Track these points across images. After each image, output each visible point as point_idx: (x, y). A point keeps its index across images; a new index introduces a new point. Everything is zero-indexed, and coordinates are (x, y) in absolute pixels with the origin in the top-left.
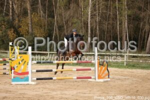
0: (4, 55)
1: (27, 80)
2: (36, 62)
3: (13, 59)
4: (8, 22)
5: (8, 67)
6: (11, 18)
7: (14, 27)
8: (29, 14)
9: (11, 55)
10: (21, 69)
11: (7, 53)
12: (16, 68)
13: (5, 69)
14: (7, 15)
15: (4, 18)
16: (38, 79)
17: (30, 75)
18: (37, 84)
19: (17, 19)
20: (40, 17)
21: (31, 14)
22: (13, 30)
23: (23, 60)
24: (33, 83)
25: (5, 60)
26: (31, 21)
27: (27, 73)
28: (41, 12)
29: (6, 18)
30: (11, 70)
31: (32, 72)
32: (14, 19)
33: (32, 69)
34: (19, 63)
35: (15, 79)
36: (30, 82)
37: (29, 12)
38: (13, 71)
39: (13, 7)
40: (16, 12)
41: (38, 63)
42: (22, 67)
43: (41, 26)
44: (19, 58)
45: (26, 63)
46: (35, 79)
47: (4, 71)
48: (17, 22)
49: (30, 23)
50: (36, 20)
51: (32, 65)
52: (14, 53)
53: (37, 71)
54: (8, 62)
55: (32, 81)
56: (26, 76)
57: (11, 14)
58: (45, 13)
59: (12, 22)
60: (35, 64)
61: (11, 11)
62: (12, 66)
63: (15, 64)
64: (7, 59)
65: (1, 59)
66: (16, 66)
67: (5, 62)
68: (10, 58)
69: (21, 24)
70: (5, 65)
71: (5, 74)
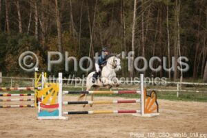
0: (28, 83)
1: (57, 114)
2: (67, 92)
3: (39, 88)
4: (33, 42)
5: (33, 98)
6: (37, 37)
7: (40, 49)
8: (59, 33)
9: (36, 83)
10: (50, 100)
11: (31, 81)
12: (43, 100)
13: (30, 100)
14: (32, 34)
15: (28, 37)
16: (70, 113)
17: (60, 108)
18: (69, 119)
19: (44, 39)
20: (72, 36)
21: (62, 33)
22: (38, 52)
23: (52, 89)
24: (64, 118)
25: (29, 90)
26: (62, 42)
27: (57, 106)
28: (74, 30)
29: (31, 38)
30: (37, 102)
31: (63, 105)
32: (40, 39)
33: (63, 100)
34: (47, 94)
35: (42, 113)
36: (60, 117)
37: (59, 30)
38: (39, 103)
39: (39, 24)
40: (43, 30)
41: (70, 93)
42: (51, 98)
43: (73, 48)
44: (47, 86)
45: (56, 93)
46: (67, 113)
47: (29, 103)
48: (44, 42)
49: (59, 43)
50: (67, 40)
51: (63, 95)
52: (40, 81)
53: (69, 103)
54: (33, 92)
55: (63, 115)
56: (55, 109)
57: (36, 33)
58: (78, 31)
59: (37, 42)
60: (66, 94)
61: (36, 29)
62: (39, 97)
63: (41, 95)
64: (32, 88)
65: (25, 88)
66: (43, 96)
67: (29, 92)
68: (36, 87)
69: (49, 45)
70: (29, 95)
71: (29, 106)
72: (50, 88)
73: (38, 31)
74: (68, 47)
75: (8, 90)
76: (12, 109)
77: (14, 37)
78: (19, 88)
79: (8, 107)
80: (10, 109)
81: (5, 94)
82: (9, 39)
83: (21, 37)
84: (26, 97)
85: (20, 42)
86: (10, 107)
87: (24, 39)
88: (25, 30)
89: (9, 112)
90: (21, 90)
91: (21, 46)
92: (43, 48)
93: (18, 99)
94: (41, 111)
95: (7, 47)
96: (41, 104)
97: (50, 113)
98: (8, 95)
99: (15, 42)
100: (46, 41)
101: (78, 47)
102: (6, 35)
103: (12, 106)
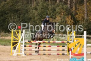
3: (70, 42)
4: (67, 10)
5: (66, 48)
6: (69, 6)
7: (71, 14)
8: (85, 3)
9: (68, 38)
10: (78, 50)
12: (73, 50)
13: (64, 50)
14: (66, 3)
15: (63, 6)
17: (85, 56)
19: (74, 7)
21: (87, 2)
22: (70, 16)
23: (79, 43)
25: (63, 43)
26: (87, 9)
27: (83, 54)
29: (65, 7)
30: (69, 52)
31: (87, 54)
32: (71, 7)
33: (87, 51)
34: (76, 46)
40: (74, 1)
44: (75, 41)
45: (82, 46)
47: (63, 52)
48: (74, 9)
49: (85, 10)
51: (87, 47)
52: (71, 37)
54: (66, 45)
56: (81, 56)
57: (69, 3)
59: (69, 10)
60: (89, 46)
62: (70, 48)
64: (65, 42)
65: (60, 42)
66: (73, 48)
67: (63, 44)
68: (68, 41)
69: (78, 12)
70: (63, 46)
71: (63, 54)
73: (70, 1)
75: (49, 43)
76: (52, 56)
77: (53, 6)
78: (57, 42)
81: (47, 45)
82: (50, 7)
83: (58, 6)
84: (61, 48)
85: (57, 10)
86: (50, 55)
87: (60, 7)
88: (61, 1)
89: (50, 58)
90: (58, 43)
92: (73, 13)
93: (56, 49)
94: (71, 58)
96: (71, 53)
98: (49, 47)
99: (54, 10)
100: (76, 8)
102: (48, 5)
103: (52, 54)
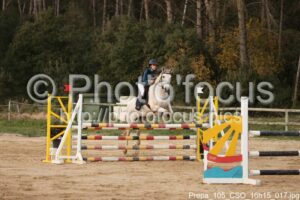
1: (239, 174)
2: (258, 133)
3: (204, 125)
4: (193, 40)
5: (193, 142)
6: (199, 31)
7: (205, 53)
8: (241, 22)
9: (199, 115)
10: (225, 148)
12: (211, 147)
13: (188, 147)
14: (190, 24)
15: (183, 31)
16: (263, 173)
17: (245, 163)
18: (262, 185)
19: (212, 34)
20: (266, 27)
21: (246, 21)
22: (202, 58)
23: (229, 127)
24: (253, 182)
25: (186, 128)
26: (245, 38)
27: (239, 158)
28: (270, 15)
29: (188, 33)
30: (202, 151)
31: (250, 157)
32: (204, 34)
33: (250, 148)
34: (219, 136)
35: (210, 172)
36: (245, 180)
37: (240, 16)
38: (206, 153)
39: (203, 5)
40: (211, 17)
41: (262, 135)
42: (227, 145)
43: (267, 49)
44: (218, 122)
45: (236, 134)
46: (258, 172)
47: (185, 153)
48: (212, 40)
49: (242, 41)
50: (255, 34)
51: (249, 139)
52: (207, 111)
53: (263, 154)
54: (194, 133)
55: (251, 176)
56: (234, 164)
57: (199, 22)
58: (277, 18)
59: (200, 40)
60: (256, 136)
61: (199, 15)
62: (204, 142)
63: (209, 139)
64: (192, 126)
65: (179, 126)
66: (212, 141)
67: (186, 132)
68: (199, 122)
69: (221, 46)
70: (186, 138)
71: (186, 159)
72: (225, 126)
73: (202, 19)
74: (259, 48)
75: (149, 128)
76: (157, 163)
77: (158, 32)
78: (168, 126)
79: (148, 160)
80: (151, 164)
81: (143, 136)
82: (149, 34)
83: (170, 31)
84: (180, 142)
85: (168, 41)
86: (152, 160)
87: (175, 34)
88: (177, 17)
89: (150, 170)
90: (171, 129)
91: (170, 48)
92: (211, 50)
93: (167, 145)
94: (209, 168)
95: (145, 50)
96: (209, 155)
97: (226, 173)
98: (148, 139)
99: (160, 41)
100: (217, 37)
101: (276, 48)
102: (144, 28)
103: (155, 158)
